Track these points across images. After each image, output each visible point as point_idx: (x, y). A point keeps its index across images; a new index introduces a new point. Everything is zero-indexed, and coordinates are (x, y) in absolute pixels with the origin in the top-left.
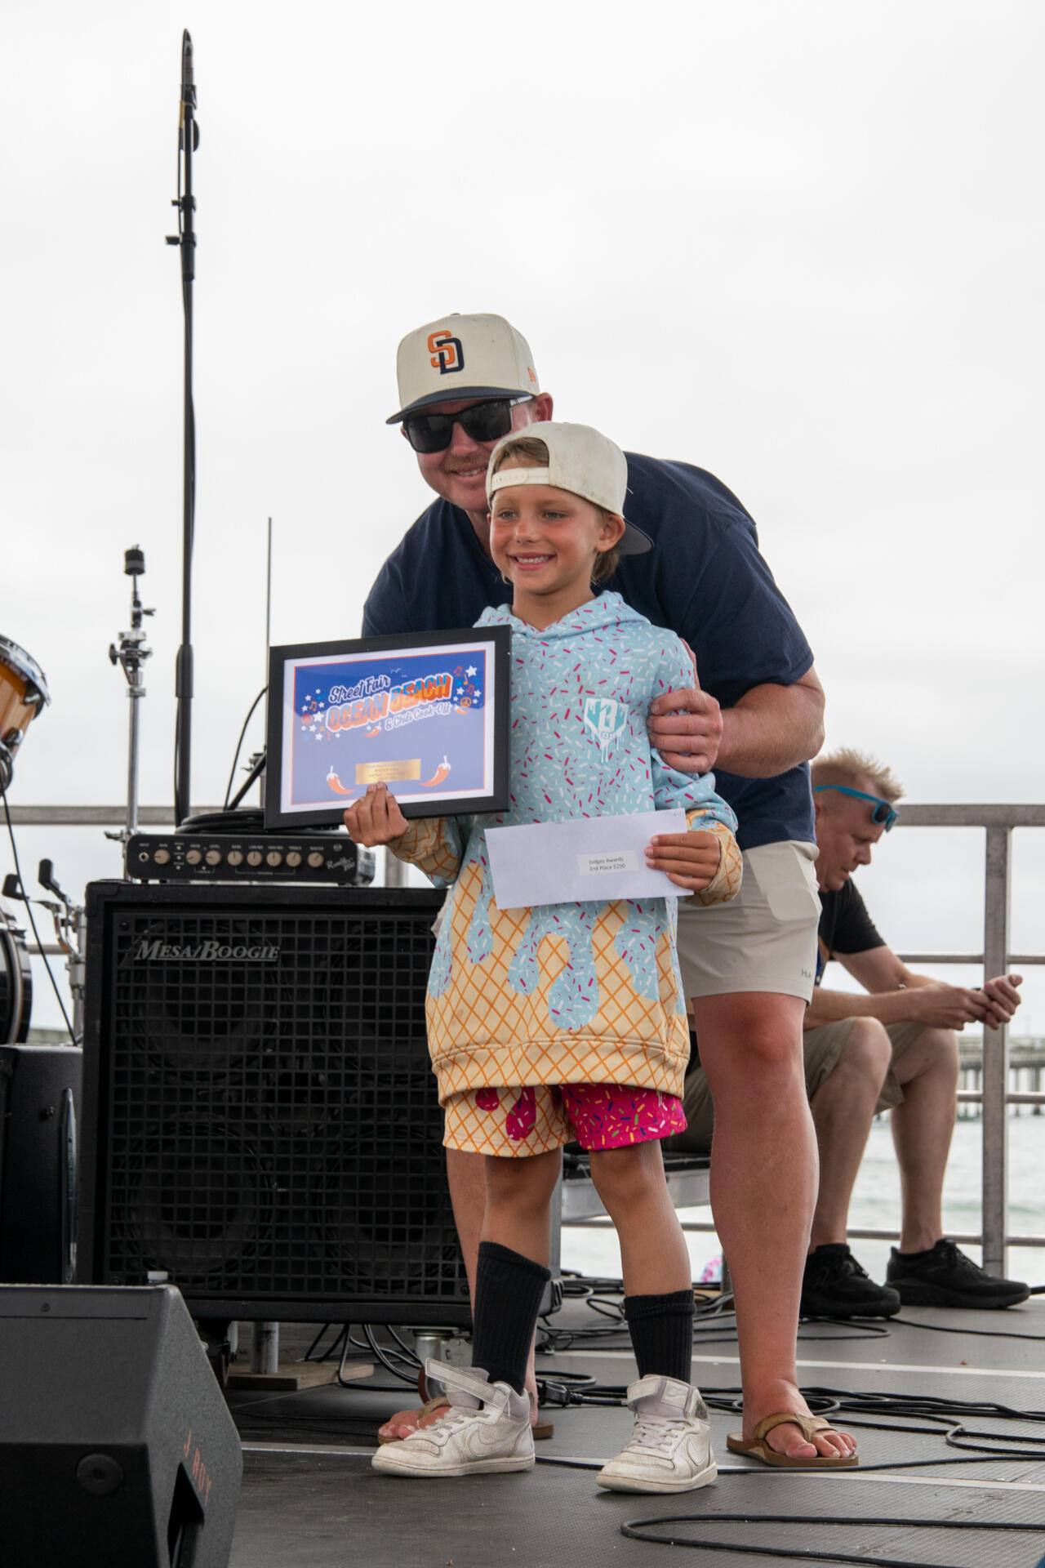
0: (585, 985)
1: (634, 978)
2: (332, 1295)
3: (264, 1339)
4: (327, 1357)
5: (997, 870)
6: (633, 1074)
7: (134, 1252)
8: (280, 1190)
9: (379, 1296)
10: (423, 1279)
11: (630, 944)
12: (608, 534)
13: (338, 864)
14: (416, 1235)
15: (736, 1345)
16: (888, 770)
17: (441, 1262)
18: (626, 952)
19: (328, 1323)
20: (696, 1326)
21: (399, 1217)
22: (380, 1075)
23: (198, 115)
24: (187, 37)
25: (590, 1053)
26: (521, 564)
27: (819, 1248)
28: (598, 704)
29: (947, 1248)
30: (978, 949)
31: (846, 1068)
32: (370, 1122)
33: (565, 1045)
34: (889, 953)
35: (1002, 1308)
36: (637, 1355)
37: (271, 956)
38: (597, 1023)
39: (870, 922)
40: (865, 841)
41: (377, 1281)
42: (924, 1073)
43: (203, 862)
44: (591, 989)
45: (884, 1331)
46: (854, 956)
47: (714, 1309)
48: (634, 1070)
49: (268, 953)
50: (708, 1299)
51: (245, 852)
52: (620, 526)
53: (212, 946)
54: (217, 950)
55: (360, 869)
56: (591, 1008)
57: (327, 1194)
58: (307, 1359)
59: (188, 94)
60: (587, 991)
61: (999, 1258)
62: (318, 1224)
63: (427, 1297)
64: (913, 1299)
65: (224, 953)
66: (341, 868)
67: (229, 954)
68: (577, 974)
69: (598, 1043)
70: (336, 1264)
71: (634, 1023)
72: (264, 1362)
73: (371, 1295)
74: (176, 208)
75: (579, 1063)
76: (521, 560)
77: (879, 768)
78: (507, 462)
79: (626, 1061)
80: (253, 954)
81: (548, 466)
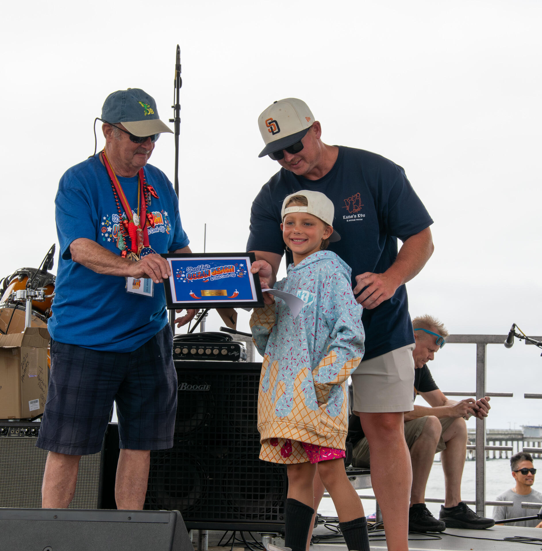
0: (289, 401)
1: (306, 399)
2: (229, 520)
3: (203, 537)
4: (226, 545)
5: (481, 360)
6: (300, 437)
7: (154, 502)
8: (210, 479)
9: (248, 520)
10: (265, 514)
11: (307, 386)
12: (327, 233)
13: (233, 354)
14: (262, 497)
15: (385, 542)
16: (443, 325)
17: (272, 507)
18: (305, 389)
19: (227, 530)
20: (369, 534)
21: (256, 490)
22: (248, 435)
23: (182, 75)
24: (178, 47)
25: (286, 427)
26: (295, 242)
27: (414, 505)
28: (302, 292)
29: (463, 505)
30: (474, 391)
31: (424, 435)
32: (245, 453)
33: (278, 423)
34: (440, 392)
35: (484, 529)
36: (347, 545)
37: (207, 389)
38: (290, 415)
39: (433, 380)
40: (432, 351)
41: (247, 514)
42: (453, 438)
43: (181, 353)
44: (291, 402)
45: (439, 537)
46: (426, 393)
47: (374, 528)
48: (301, 436)
49: (206, 388)
50: (371, 524)
51: (197, 349)
52: (331, 230)
53: (184, 385)
54: (186, 386)
55: (241, 356)
56: (289, 409)
57: (228, 481)
58: (218, 545)
59: (178, 68)
60: (289, 403)
61: (482, 510)
62: (225, 492)
63: (266, 521)
64: (450, 525)
65: (189, 387)
66: (234, 355)
67: (191, 388)
68: (287, 396)
69: (289, 423)
70: (231, 508)
71: (303, 417)
72: (202, 546)
73: (245, 520)
74: (173, 109)
75: (281, 430)
76: (295, 240)
77: (440, 324)
78: (291, 204)
79: (298, 432)
80: (200, 388)
81: (307, 206)
